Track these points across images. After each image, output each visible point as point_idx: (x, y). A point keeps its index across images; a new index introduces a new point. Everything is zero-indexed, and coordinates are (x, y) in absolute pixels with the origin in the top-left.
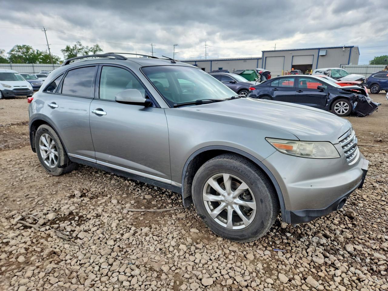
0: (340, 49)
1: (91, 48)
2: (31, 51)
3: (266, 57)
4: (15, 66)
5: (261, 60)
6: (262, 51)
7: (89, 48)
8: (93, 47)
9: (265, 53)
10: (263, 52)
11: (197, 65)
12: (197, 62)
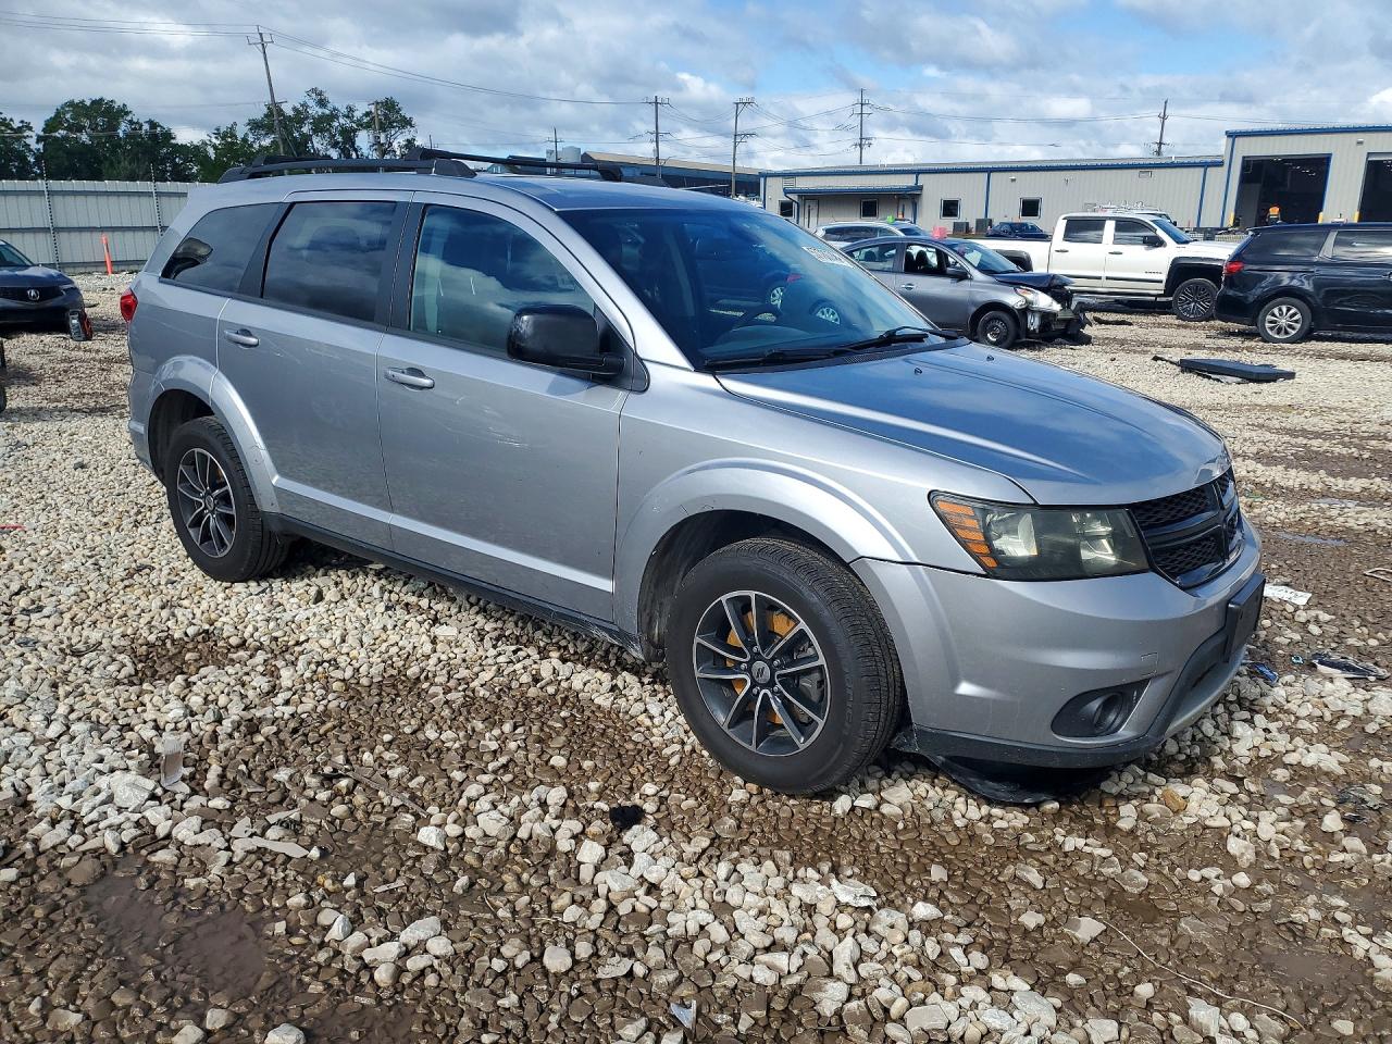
1: (367, 114)
3: (1243, 158)
5: (1222, 171)
9: (1240, 140)
10: (1234, 137)
11: (921, 188)
12: (921, 177)
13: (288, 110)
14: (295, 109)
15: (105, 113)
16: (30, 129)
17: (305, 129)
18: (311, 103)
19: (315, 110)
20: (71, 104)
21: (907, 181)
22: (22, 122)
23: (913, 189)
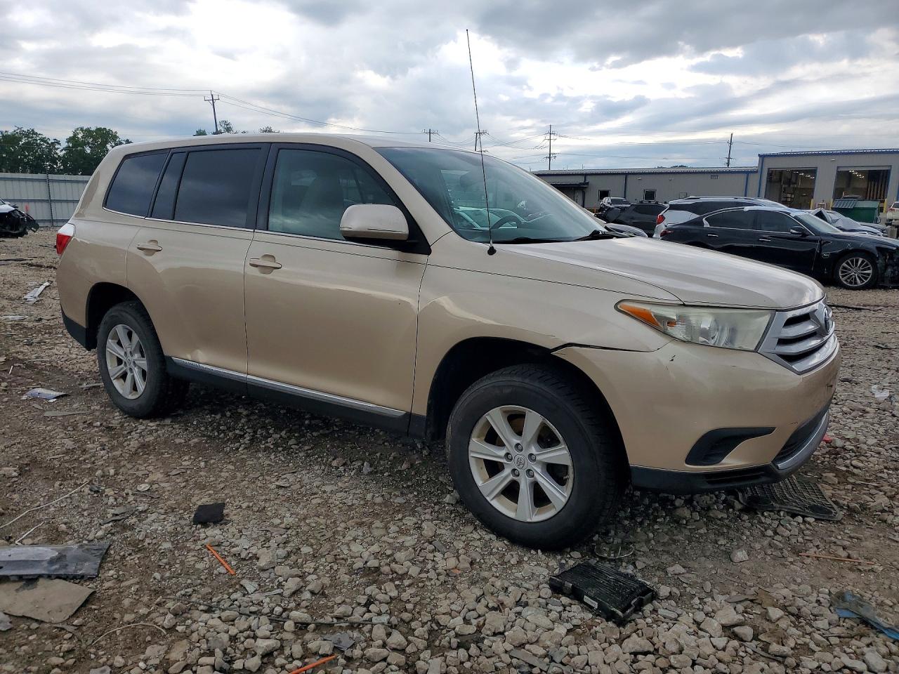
3: (769, 171)
5: (757, 176)
6: (759, 155)
9: (766, 160)
10: (762, 157)
11: (588, 183)
12: (588, 177)
21: (581, 180)
23: (584, 184)
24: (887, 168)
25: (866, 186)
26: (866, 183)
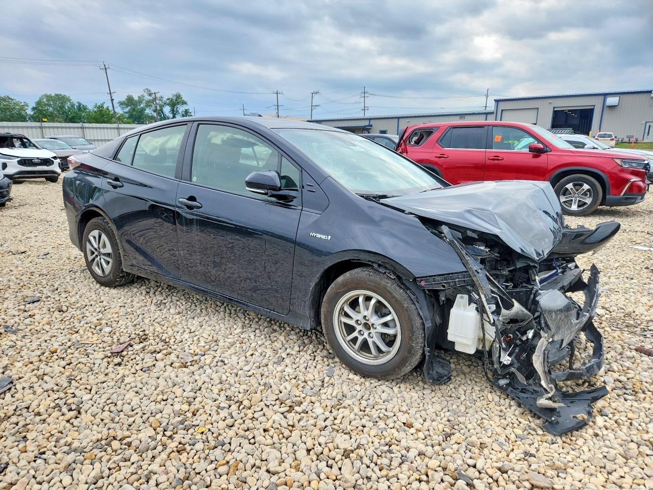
0: (645, 95)
1: (168, 99)
2: (68, 104)
3: (502, 110)
4: (49, 127)
5: (493, 116)
6: (495, 100)
7: (164, 99)
8: (171, 97)
9: (500, 103)
10: (497, 101)
11: (371, 126)
12: (371, 121)
13: (136, 98)
14: (139, 97)
15: (61, 99)
16: (28, 106)
17: (142, 106)
18: (145, 94)
19: (147, 98)
20: (46, 96)
21: (366, 123)
22: (25, 103)
23: (368, 126)
24: (592, 107)
25: (578, 123)
26: (578, 120)
